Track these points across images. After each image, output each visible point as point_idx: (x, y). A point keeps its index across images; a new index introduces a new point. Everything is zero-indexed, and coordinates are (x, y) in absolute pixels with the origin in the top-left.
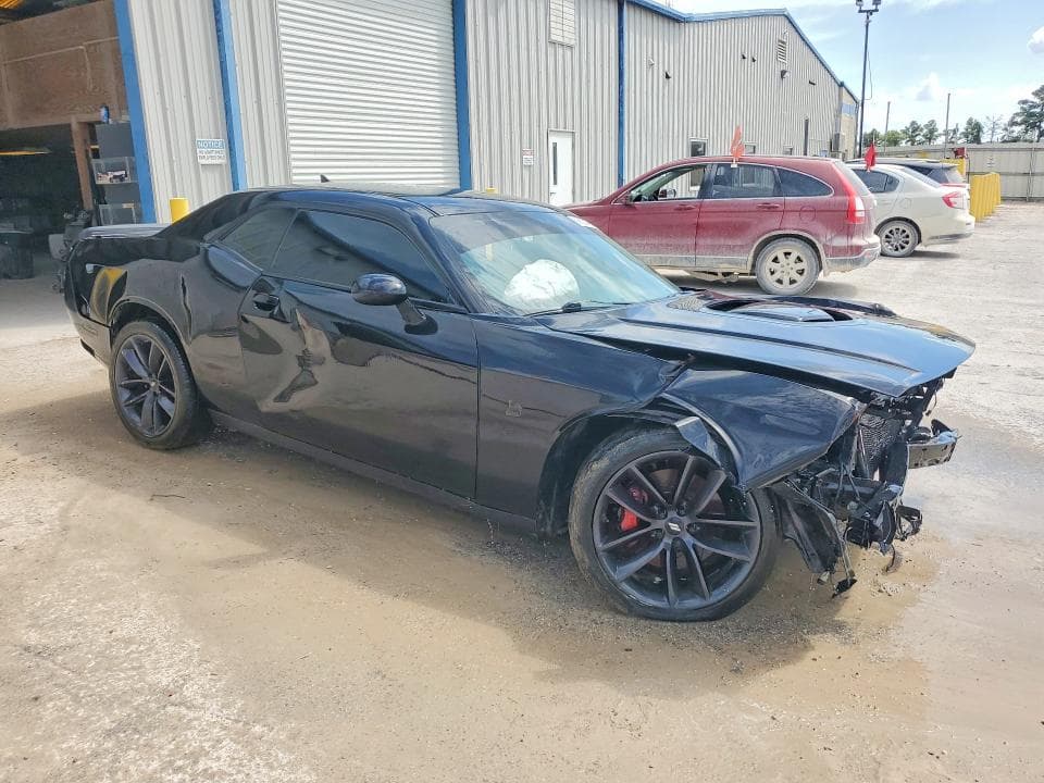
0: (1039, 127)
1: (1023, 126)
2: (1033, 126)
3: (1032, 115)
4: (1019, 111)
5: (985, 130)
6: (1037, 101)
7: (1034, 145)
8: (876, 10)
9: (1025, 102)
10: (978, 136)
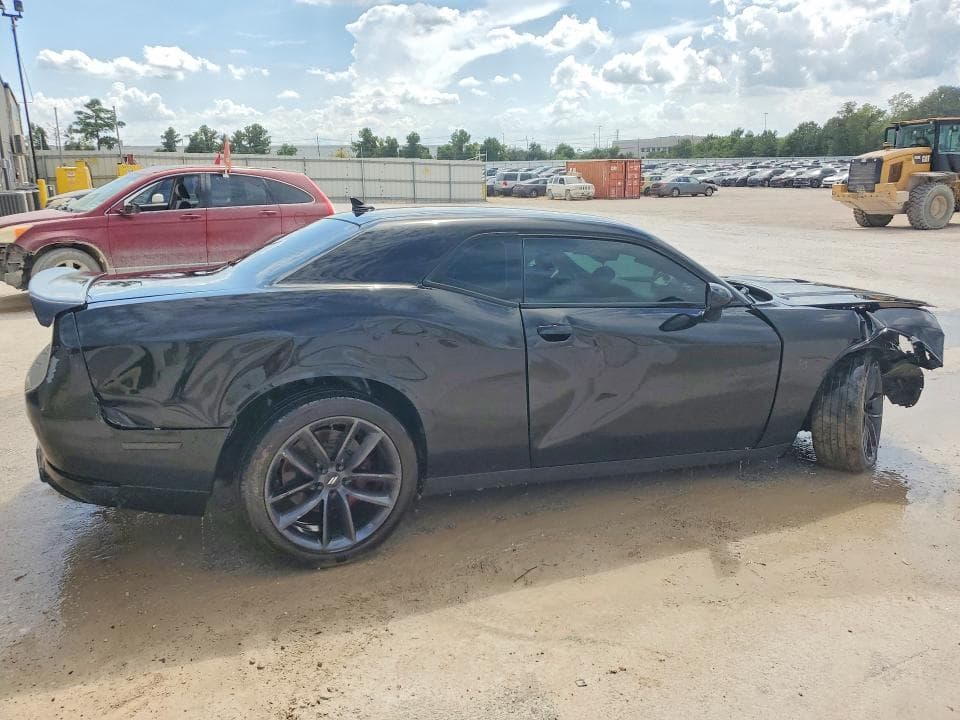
0: (97, 136)
1: (83, 134)
2: (93, 135)
3: (88, 124)
4: (77, 120)
5: (48, 134)
6: (90, 112)
7: (96, 152)
8: (20, 16)
9: (80, 113)
10: (44, 141)
